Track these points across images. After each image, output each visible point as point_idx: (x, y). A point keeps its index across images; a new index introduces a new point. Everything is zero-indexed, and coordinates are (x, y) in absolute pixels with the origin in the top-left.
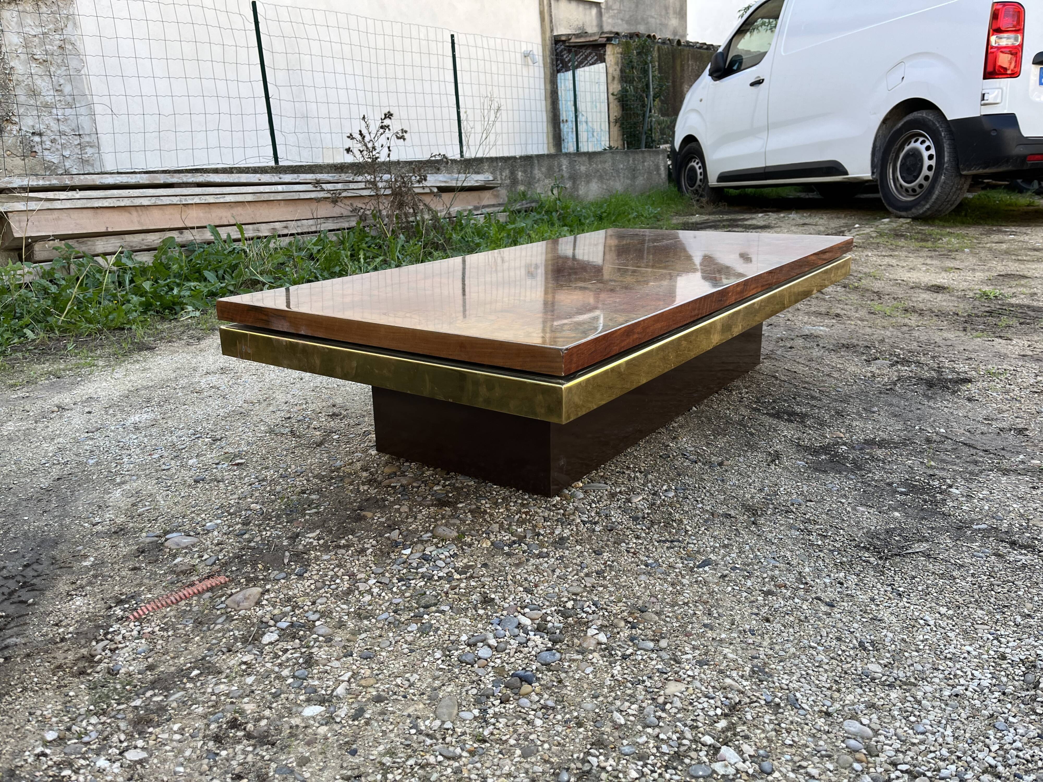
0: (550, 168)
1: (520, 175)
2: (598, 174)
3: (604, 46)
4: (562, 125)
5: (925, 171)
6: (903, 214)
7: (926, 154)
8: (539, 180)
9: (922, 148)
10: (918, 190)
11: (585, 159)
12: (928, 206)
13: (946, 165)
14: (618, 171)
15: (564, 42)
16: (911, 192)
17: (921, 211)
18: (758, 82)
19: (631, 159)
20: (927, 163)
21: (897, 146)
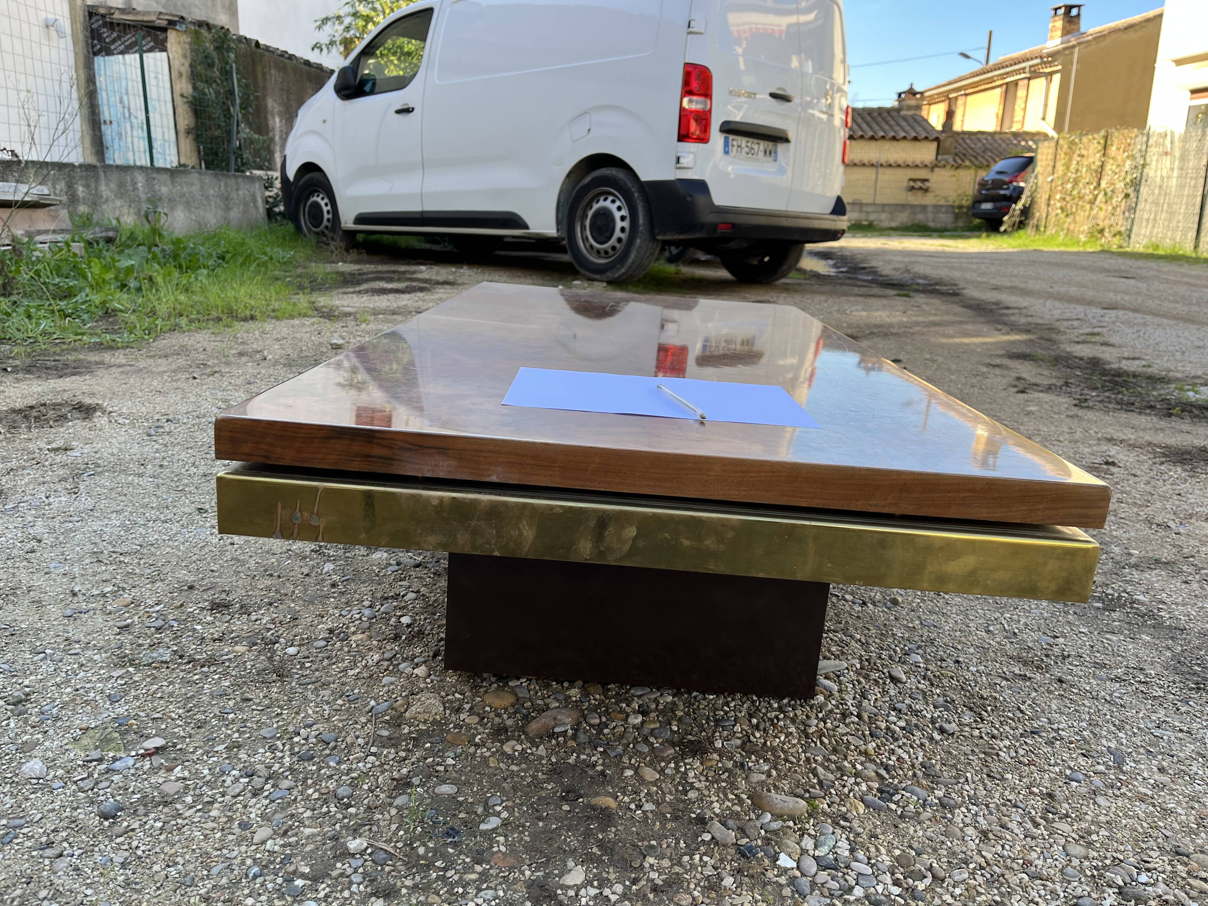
0: (121, 185)
1: (80, 190)
2: (184, 199)
3: (164, 30)
4: (103, 127)
5: (617, 233)
6: (597, 276)
7: (617, 215)
8: (107, 200)
9: (613, 207)
10: (611, 252)
11: (166, 177)
12: (623, 270)
13: (641, 228)
14: (207, 198)
15: (103, 16)
16: (603, 254)
17: (616, 275)
18: (406, 111)
19: (222, 184)
20: (619, 224)
21: (584, 202)
